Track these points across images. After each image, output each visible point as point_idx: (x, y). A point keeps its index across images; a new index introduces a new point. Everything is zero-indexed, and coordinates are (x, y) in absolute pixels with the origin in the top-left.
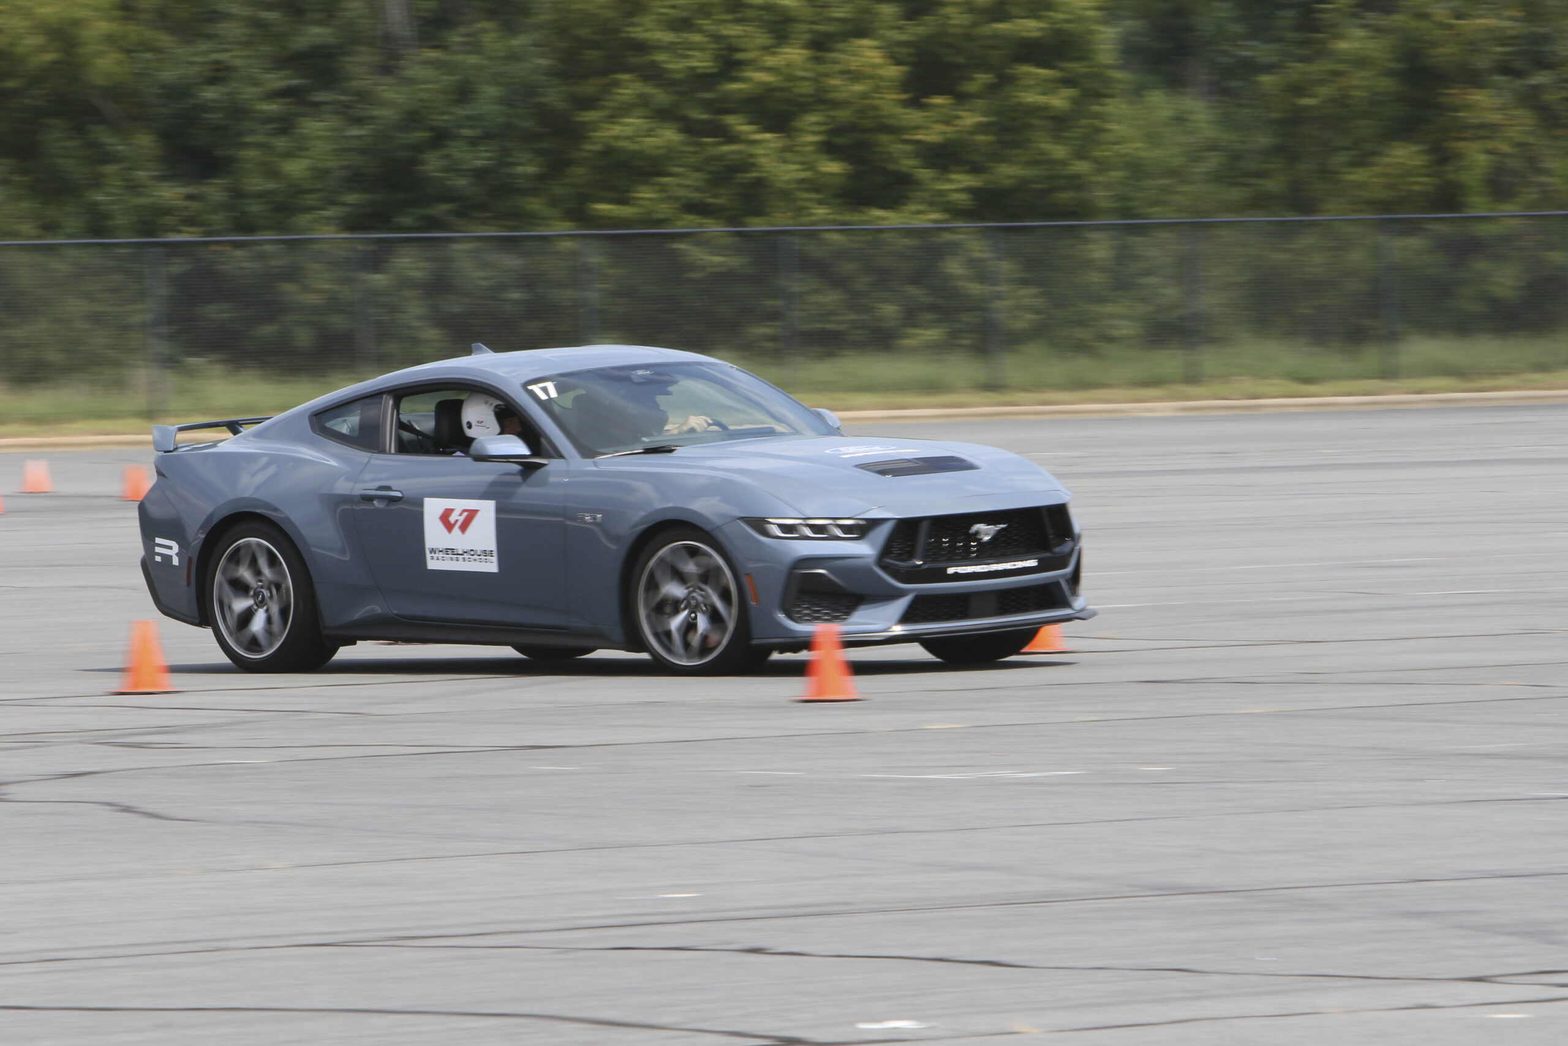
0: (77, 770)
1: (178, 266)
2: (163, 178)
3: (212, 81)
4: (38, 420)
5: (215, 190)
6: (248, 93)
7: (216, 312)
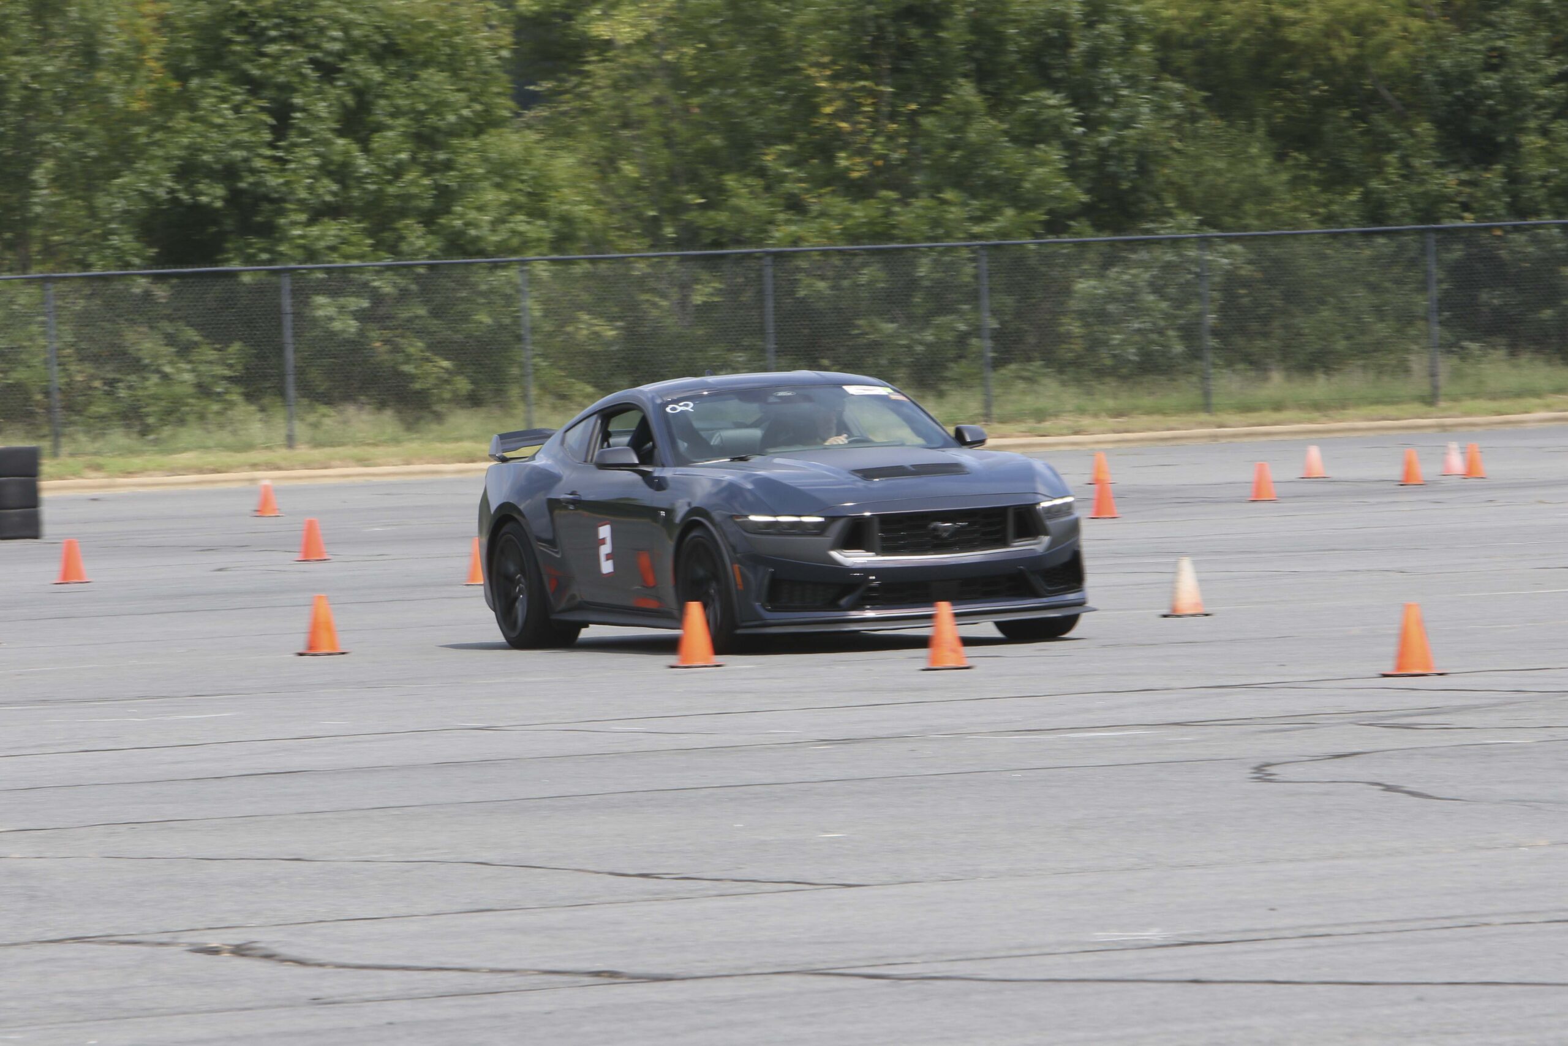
0: (1343, 751)
1: (1457, 252)
2: (1440, 165)
3: (1490, 68)
4: (1318, 406)
5: (1494, 177)
6: (1527, 80)
7: (1491, 298)
